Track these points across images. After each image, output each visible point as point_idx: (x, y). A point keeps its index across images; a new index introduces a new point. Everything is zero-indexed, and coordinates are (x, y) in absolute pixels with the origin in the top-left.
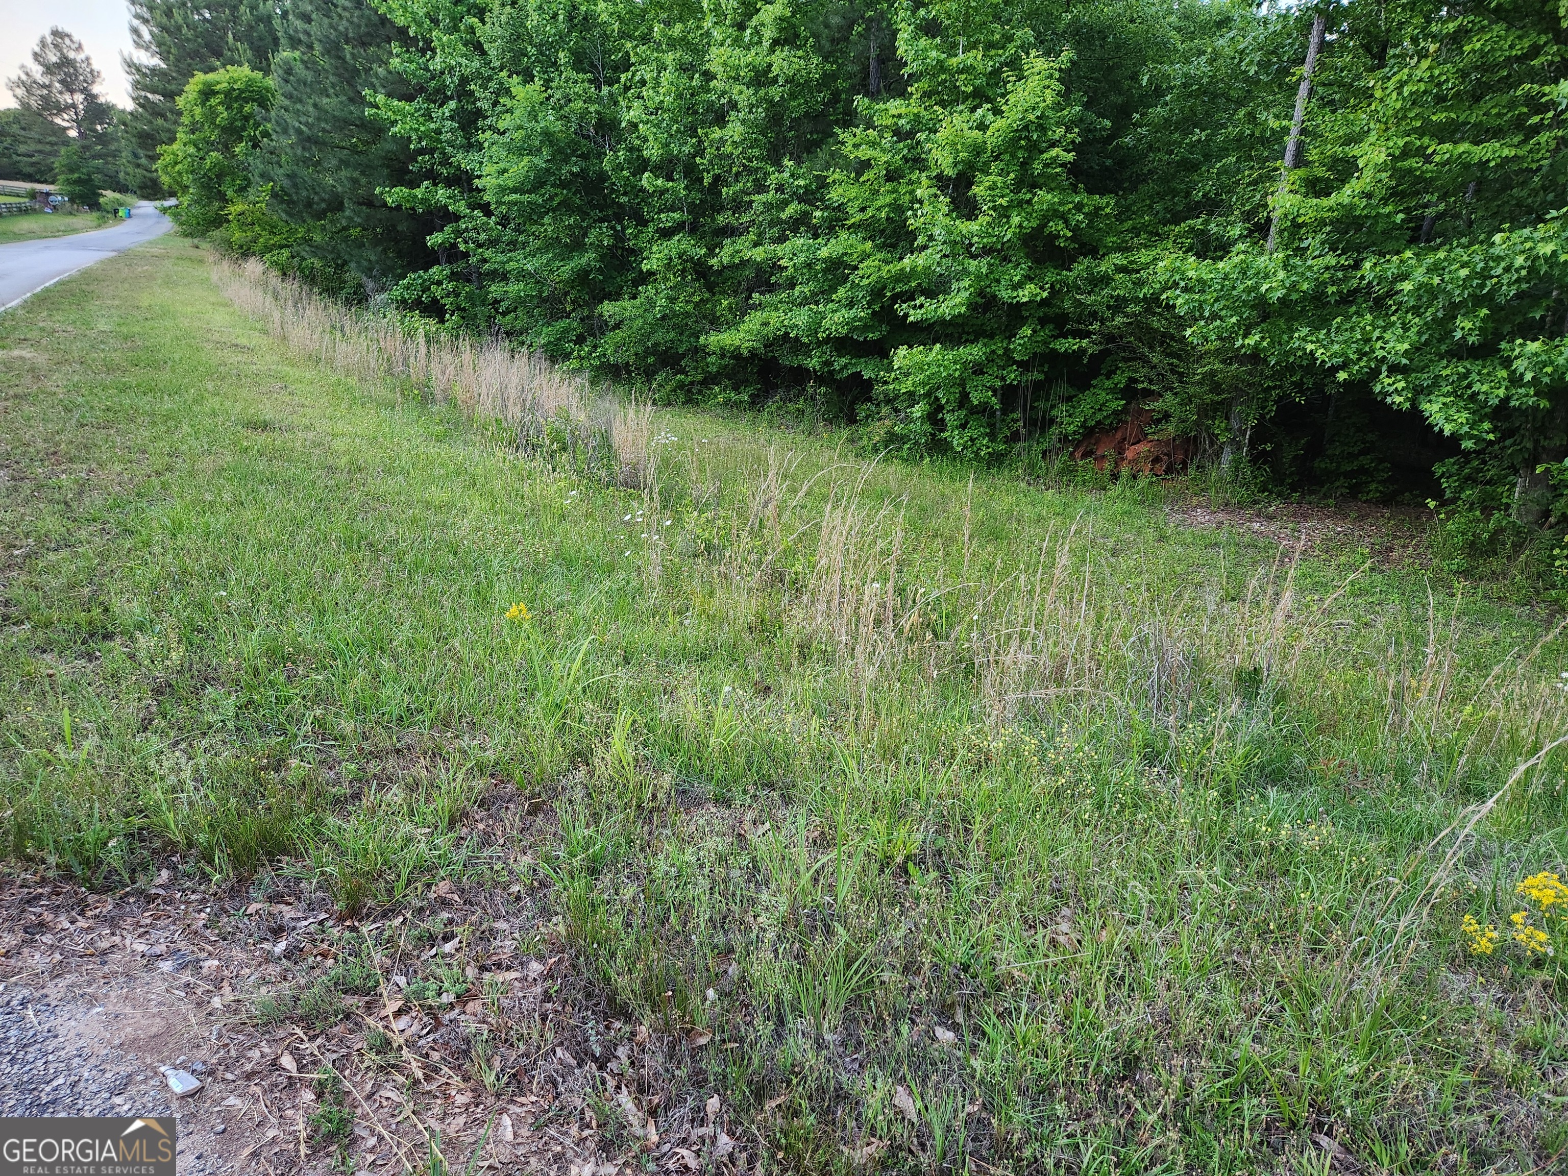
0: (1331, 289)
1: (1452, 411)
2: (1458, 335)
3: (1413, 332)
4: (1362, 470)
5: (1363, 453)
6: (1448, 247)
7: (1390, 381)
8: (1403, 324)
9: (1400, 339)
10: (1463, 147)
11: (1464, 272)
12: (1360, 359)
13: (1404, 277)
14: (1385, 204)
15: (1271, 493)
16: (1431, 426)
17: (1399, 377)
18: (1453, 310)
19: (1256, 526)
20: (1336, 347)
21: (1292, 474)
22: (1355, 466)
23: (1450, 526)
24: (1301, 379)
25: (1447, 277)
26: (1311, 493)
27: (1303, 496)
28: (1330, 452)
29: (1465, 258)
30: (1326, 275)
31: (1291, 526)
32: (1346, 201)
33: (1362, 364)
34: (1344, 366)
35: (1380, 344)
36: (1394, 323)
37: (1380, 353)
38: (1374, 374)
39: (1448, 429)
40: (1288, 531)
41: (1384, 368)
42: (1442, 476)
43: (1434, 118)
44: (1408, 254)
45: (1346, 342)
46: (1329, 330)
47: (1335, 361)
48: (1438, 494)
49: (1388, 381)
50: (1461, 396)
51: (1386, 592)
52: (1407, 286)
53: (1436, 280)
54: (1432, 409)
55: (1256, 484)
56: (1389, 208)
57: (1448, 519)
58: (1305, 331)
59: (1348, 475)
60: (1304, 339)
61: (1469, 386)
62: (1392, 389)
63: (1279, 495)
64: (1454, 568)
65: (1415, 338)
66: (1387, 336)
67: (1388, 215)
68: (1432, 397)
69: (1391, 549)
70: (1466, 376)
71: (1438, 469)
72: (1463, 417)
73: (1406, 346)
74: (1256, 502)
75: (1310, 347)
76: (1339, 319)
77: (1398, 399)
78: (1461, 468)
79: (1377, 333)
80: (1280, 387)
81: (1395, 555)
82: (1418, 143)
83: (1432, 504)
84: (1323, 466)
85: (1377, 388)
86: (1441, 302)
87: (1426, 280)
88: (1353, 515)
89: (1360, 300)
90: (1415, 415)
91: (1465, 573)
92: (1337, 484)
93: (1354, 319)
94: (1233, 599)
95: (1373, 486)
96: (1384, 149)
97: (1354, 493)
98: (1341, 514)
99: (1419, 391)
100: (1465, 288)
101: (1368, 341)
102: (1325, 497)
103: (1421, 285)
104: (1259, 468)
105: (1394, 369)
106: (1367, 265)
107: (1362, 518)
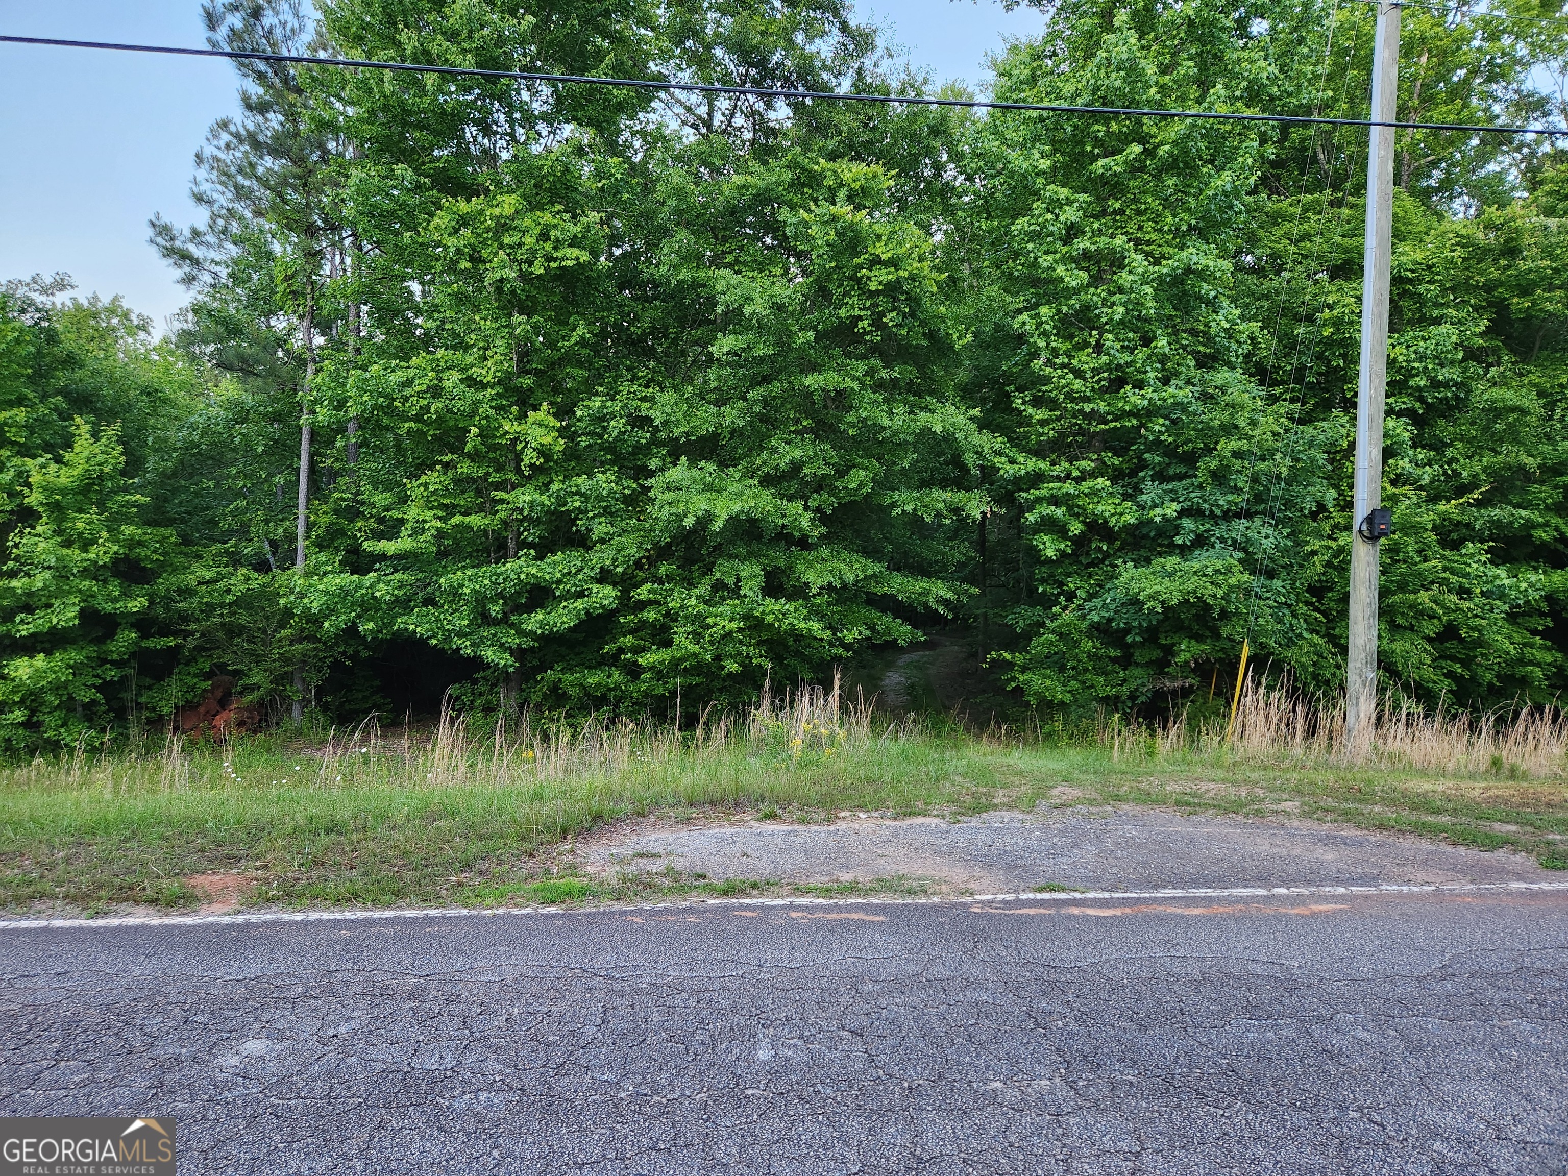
1: (499, 653)
2: (493, 614)
13: (461, 584)
16: (488, 663)
47: (429, 633)
50: (496, 645)
52: (466, 591)
54: (486, 653)
60: (405, 623)
61: (499, 640)
62: (462, 646)
68: (484, 648)
72: (506, 656)
75: (411, 627)
77: (468, 651)
85: (454, 647)
87: (472, 586)
90: (479, 658)
99: (476, 646)
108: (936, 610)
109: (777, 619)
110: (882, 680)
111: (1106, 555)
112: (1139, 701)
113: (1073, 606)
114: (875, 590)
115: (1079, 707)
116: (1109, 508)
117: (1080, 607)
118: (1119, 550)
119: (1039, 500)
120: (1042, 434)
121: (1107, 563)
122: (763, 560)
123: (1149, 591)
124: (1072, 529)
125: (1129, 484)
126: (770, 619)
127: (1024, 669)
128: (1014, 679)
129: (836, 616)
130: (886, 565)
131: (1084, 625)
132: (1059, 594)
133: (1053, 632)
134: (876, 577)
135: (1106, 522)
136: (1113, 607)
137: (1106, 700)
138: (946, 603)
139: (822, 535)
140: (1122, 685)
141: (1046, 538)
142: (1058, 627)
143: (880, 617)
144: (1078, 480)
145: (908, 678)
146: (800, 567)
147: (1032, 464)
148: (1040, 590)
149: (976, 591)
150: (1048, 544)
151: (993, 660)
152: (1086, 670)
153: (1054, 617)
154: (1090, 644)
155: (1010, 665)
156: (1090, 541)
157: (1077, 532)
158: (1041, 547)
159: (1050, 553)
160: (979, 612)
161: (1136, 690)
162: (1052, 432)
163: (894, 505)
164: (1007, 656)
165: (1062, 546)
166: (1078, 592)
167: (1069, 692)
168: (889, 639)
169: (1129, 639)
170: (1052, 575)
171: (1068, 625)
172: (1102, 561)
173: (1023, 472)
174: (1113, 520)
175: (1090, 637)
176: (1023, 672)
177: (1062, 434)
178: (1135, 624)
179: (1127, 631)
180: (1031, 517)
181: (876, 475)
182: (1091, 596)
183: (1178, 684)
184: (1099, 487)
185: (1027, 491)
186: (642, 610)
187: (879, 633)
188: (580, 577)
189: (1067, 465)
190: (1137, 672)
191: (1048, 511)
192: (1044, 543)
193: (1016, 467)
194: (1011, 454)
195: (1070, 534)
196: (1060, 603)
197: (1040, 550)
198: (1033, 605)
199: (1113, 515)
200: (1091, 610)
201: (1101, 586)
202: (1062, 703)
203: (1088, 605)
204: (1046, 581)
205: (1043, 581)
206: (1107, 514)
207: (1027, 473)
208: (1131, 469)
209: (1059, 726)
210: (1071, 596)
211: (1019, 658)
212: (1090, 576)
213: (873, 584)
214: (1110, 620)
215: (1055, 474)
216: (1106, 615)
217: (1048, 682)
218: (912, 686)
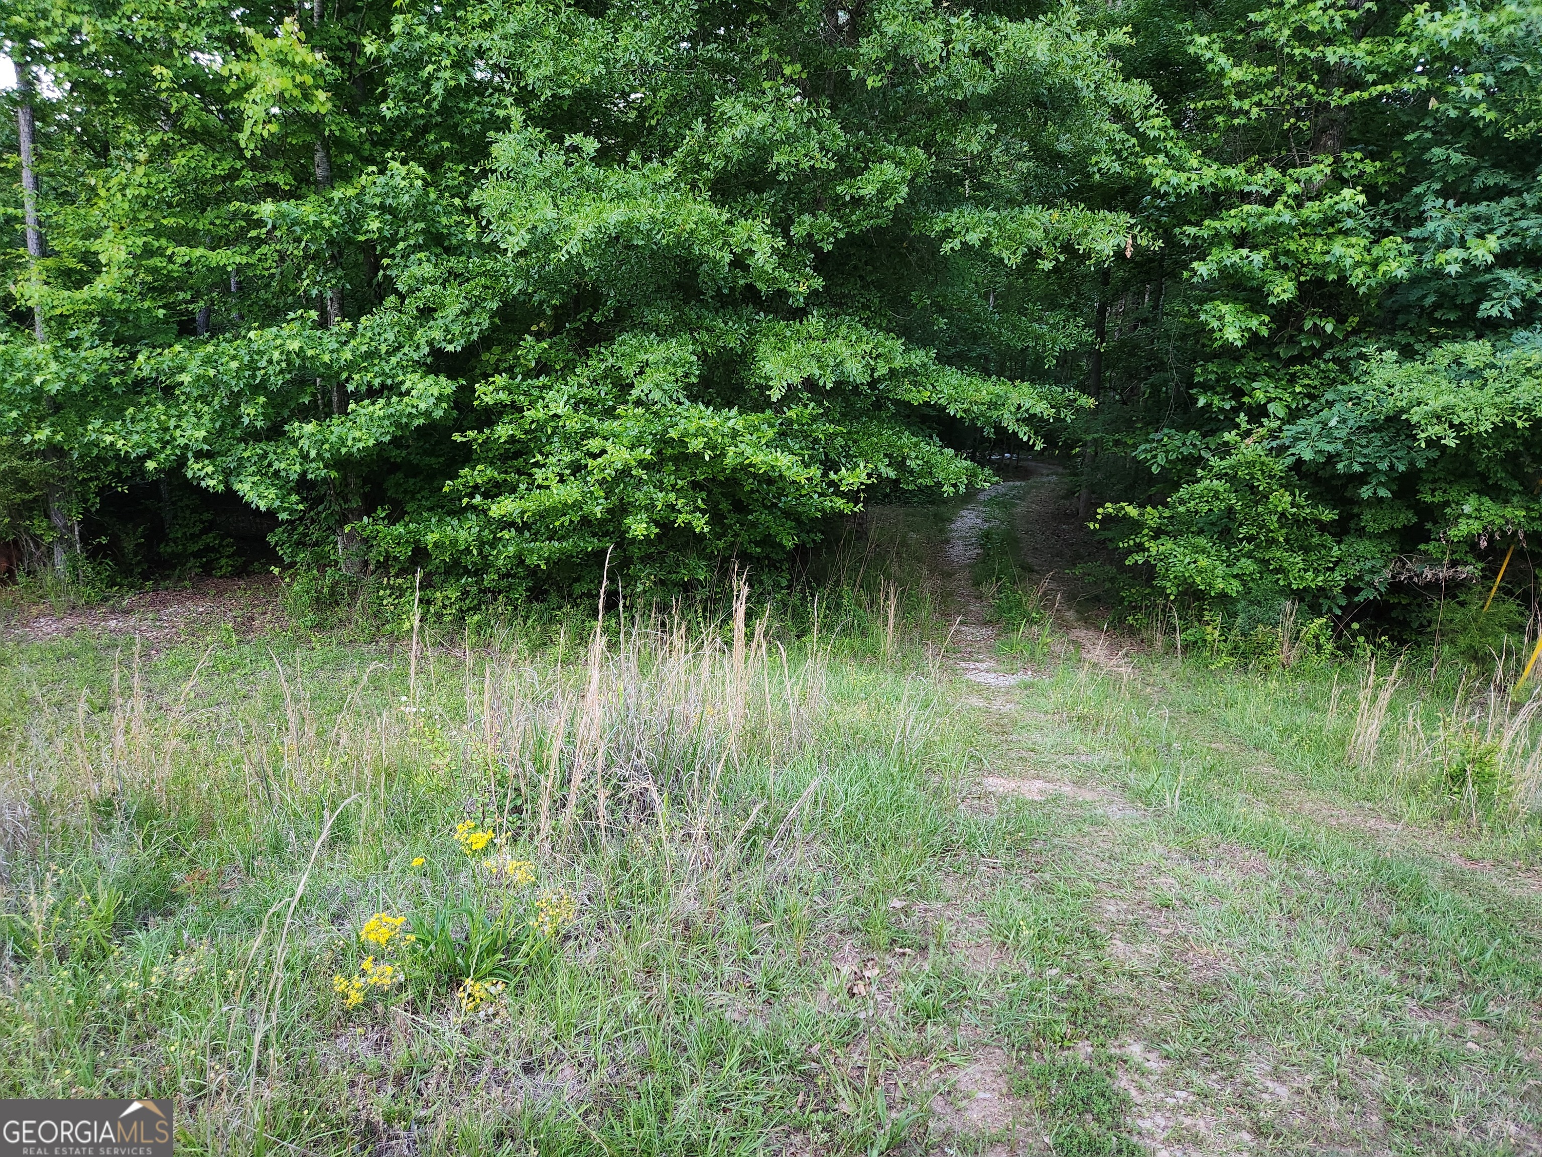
0: (114, 381)
1: (262, 488)
2: (246, 420)
3: (206, 419)
4: (208, 549)
5: (205, 531)
6: (215, 341)
7: (200, 466)
8: (195, 412)
9: (197, 426)
10: (199, 252)
11: (234, 365)
12: (164, 448)
13: (182, 369)
14: (142, 300)
15: (121, 586)
16: (248, 505)
17: (206, 462)
18: (236, 398)
19: (113, 624)
20: (136, 437)
21: (139, 563)
22: (200, 545)
23: (296, 587)
24: (117, 468)
25: (221, 369)
26: (165, 578)
27: (156, 582)
28: (171, 536)
29: (233, 352)
30: (105, 367)
31: (151, 616)
32: (100, 295)
33: (168, 452)
34: (150, 455)
35: (178, 433)
36: (186, 413)
37: (182, 441)
38: (182, 462)
39: (263, 506)
40: (149, 623)
41: (190, 455)
42: (276, 545)
43: (165, 222)
44: (178, 348)
45: (144, 432)
46: (124, 421)
47: (139, 451)
48: (278, 561)
49: (197, 466)
50: (266, 474)
51: (257, 661)
52: (185, 378)
53: (212, 372)
54: (244, 487)
55: (102, 581)
56: (147, 304)
57: (293, 580)
58: (98, 423)
59: (197, 555)
60: (99, 431)
61: (270, 465)
62: (202, 473)
63: (131, 586)
64: (309, 623)
65: (210, 425)
66: (184, 423)
67: (149, 310)
68: (242, 478)
69: (252, 619)
70: (265, 455)
71: (272, 539)
72: (272, 493)
73: (203, 433)
74: (106, 599)
75: (109, 439)
76: (131, 410)
77: (212, 483)
78: (290, 535)
79: (172, 423)
80: (97, 478)
81: (257, 623)
82: (156, 244)
83: (276, 571)
84: (169, 550)
85: (190, 475)
86: (223, 392)
87: (201, 372)
88: (212, 592)
89: (148, 390)
90: (231, 496)
91: (319, 627)
92: (189, 565)
93: (146, 409)
94: (102, 709)
95: (223, 561)
96: (123, 247)
97: (208, 570)
98: (199, 593)
99: (228, 474)
100: (239, 379)
101: (166, 429)
102: (180, 579)
103: (198, 378)
104: (101, 563)
105: (200, 455)
106: (141, 358)
107: (220, 594)
108: (1015, 434)
109: (711, 445)
110: (952, 521)
111: (1330, 342)
112: (1360, 598)
113: (1262, 431)
114: (907, 397)
115: (1251, 603)
116: (1351, 251)
117: (1273, 434)
118: (1355, 332)
119: (1217, 240)
120: (1241, 112)
121: (1327, 356)
122: (705, 337)
123: (1435, 404)
124: (1278, 290)
125: (1386, 213)
126: (696, 445)
127: (1158, 533)
128: (1140, 548)
129: (840, 441)
130: (933, 353)
131: (1279, 466)
132: (1235, 411)
133: (1219, 477)
134: (915, 373)
135: (1343, 279)
136: (1343, 433)
137: (1299, 595)
138: (1031, 420)
139: (814, 293)
140: (1332, 570)
141: (1224, 308)
142: (1232, 467)
143: (916, 445)
144: (1299, 201)
145: (985, 521)
146: (763, 349)
147: (1211, 174)
148: (1201, 402)
149: (1087, 402)
150: (1228, 318)
151: (1107, 518)
152: (1272, 542)
153: (1225, 450)
154: (1288, 498)
155: (1136, 526)
156: (1301, 318)
157: (1285, 297)
158: (1215, 324)
159: (1232, 334)
160: (1089, 438)
161: (1359, 578)
162: (1255, 110)
163: (948, 233)
164: (1132, 511)
165: (1254, 323)
166: (1271, 408)
167: (1235, 576)
168: (929, 482)
169: (1366, 492)
170: (1223, 378)
171: (1251, 464)
172: (1318, 353)
173: (1194, 186)
174: (1359, 273)
175: (1287, 486)
176: (1156, 537)
177: (1275, 114)
178: (1384, 466)
179: (1361, 479)
180: (1202, 269)
181: (916, 175)
182: (1293, 415)
183: (1444, 573)
184: (1344, 206)
185: (1198, 224)
186: (491, 424)
187: (912, 472)
188: (394, 360)
189: (1277, 175)
190: (1363, 546)
191: (1235, 258)
192: (1221, 318)
193: (1183, 176)
194: (1176, 152)
195: (1272, 300)
196: (1237, 426)
197: (1213, 331)
198: (1184, 428)
199: (1357, 264)
200: (1296, 439)
201: (1313, 397)
202: (1223, 596)
203: (1290, 431)
204: (1212, 388)
205: (1205, 387)
206: (1348, 262)
207: (1201, 188)
208: (1392, 185)
209: (1213, 633)
210: (1258, 413)
211: (1152, 516)
212: (1293, 379)
213: (907, 385)
214: (1332, 459)
215: (1254, 188)
216: (1330, 448)
217: (1203, 562)
218: (987, 535)
